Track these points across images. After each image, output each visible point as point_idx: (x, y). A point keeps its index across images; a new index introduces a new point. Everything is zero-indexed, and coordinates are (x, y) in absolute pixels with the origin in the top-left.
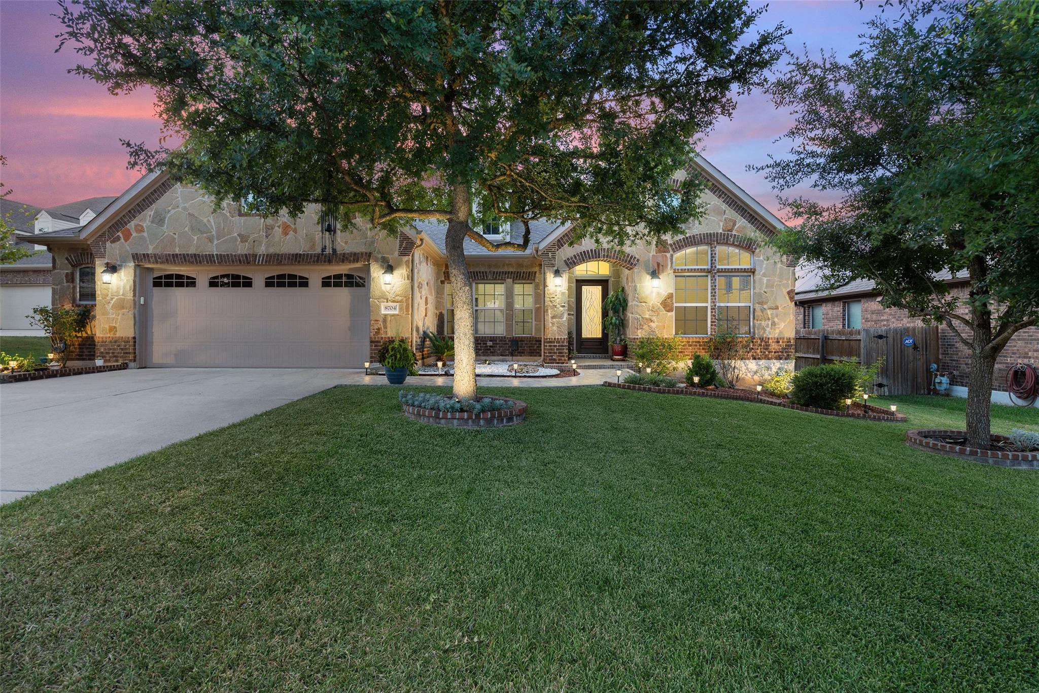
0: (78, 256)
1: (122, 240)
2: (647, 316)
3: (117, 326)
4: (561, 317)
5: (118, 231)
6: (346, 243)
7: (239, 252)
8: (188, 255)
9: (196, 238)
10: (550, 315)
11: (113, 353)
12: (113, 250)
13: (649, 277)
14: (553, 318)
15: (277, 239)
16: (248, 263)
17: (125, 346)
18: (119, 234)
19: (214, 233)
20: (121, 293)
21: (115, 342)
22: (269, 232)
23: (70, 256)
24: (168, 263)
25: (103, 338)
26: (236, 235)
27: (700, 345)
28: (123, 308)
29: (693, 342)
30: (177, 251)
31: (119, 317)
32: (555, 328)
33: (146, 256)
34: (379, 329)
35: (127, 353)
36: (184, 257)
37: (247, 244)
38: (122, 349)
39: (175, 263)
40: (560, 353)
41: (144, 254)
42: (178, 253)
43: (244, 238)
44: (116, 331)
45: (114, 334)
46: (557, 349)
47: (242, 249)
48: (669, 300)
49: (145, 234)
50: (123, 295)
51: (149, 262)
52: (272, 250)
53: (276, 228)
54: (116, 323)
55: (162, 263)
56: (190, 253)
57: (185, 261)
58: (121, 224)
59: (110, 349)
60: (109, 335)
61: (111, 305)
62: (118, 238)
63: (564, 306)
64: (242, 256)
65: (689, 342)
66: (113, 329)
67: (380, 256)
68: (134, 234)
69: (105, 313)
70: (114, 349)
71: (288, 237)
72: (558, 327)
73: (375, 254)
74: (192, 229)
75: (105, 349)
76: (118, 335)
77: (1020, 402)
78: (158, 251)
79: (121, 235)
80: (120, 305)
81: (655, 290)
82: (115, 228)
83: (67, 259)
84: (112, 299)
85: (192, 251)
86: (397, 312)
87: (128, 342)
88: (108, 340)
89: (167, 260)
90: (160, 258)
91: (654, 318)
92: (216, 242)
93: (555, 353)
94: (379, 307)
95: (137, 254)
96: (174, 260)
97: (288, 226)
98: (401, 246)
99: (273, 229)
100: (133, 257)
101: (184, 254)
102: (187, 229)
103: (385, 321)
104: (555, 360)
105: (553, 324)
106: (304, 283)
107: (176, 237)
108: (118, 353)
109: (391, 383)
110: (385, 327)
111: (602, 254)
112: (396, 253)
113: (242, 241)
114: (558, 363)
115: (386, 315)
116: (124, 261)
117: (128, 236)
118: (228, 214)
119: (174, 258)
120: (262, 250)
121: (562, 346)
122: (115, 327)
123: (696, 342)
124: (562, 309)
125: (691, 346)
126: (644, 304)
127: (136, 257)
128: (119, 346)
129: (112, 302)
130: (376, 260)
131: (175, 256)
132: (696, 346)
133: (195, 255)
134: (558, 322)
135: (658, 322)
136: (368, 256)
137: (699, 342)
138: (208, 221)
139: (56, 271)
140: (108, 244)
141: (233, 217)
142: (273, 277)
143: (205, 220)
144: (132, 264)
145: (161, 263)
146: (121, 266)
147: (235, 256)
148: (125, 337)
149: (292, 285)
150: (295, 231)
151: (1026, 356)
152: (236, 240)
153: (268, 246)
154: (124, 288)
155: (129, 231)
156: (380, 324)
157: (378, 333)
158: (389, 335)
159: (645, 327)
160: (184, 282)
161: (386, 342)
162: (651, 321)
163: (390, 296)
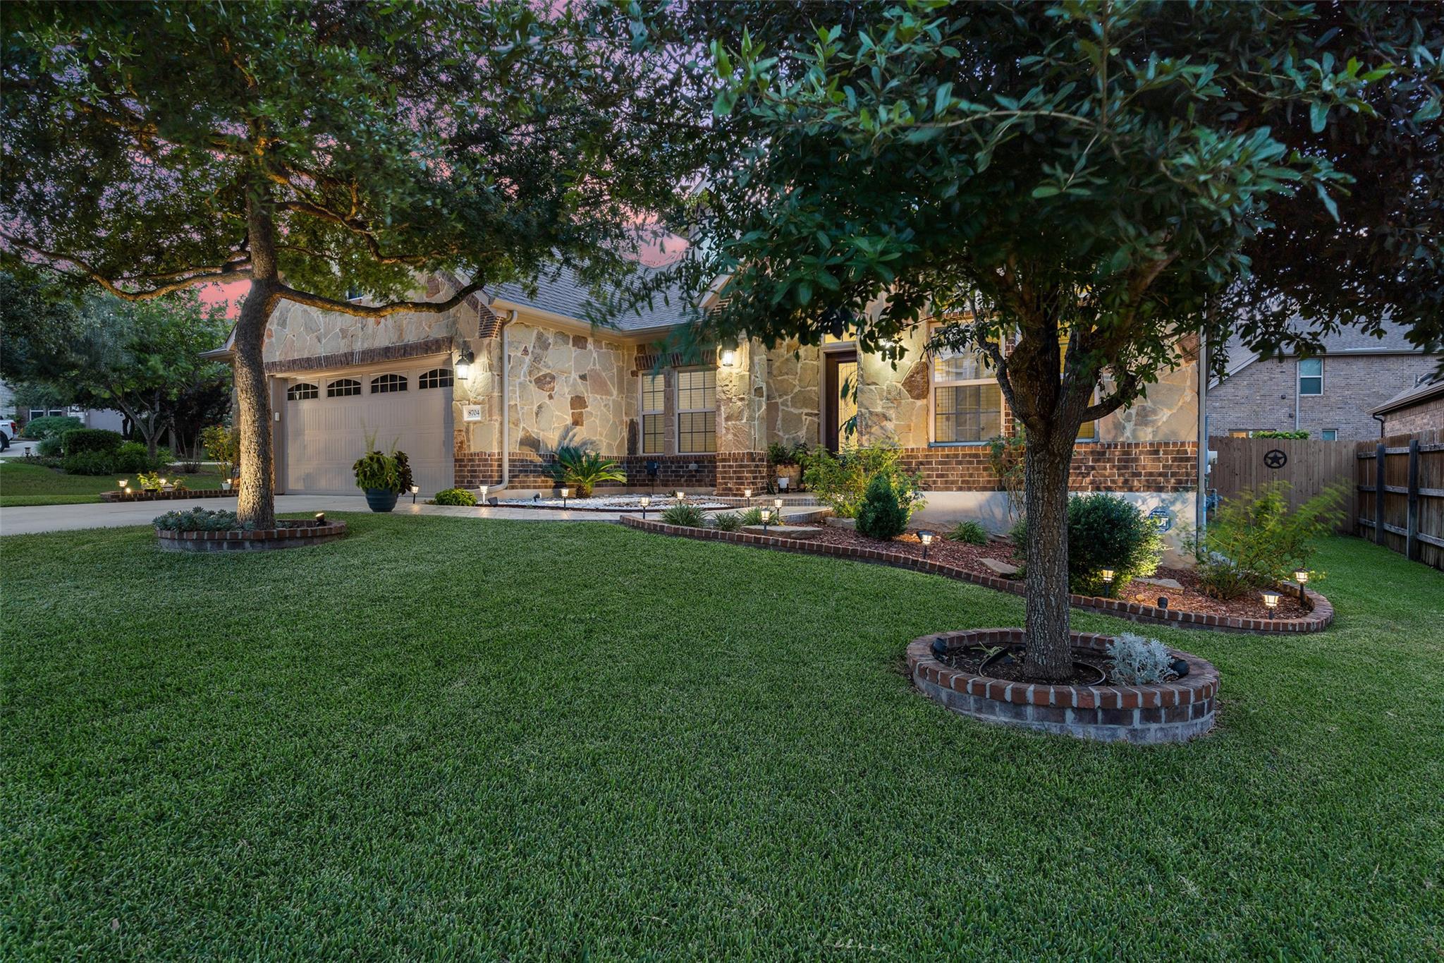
2: (879, 409)
4: (739, 417)
6: (429, 328)
10: (723, 416)
14: (728, 419)
15: (371, 331)
19: (322, 332)
22: (364, 324)
26: (338, 330)
27: (979, 462)
29: (964, 456)
32: (730, 437)
34: (462, 443)
37: (346, 340)
40: (739, 478)
43: (344, 334)
46: (735, 472)
48: (918, 377)
52: (366, 346)
63: (742, 399)
64: (343, 356)
65: (956, 456)
67: (461, 340)
71: (380, 326)
72: (735, 435)
73: (456, 338)
86: (478, 418)
91: (892, 413)
92: (323, 342)
93: (730, 478)
94: (462, 412)
98: (481, 324)
103: (467, 431)
104: (730, 489)
105: (727, 429)
106: (404, 385)
110: (468, 439)
112: (477, 335)
113: (343, 338)
114: (735, 495)
115: (469, 423)
120: (359, 346)
121: (741, 466)
123: (970, 455)
124: (739, 403)
125: (960, 463)
126: (873, 387)
130: (458, 348)
132: (971, 463)
134: (735, 427)
135: (897, 419)
136: (450, 341)
137: (976, 456)
142: (376, 380)
149: (394, 388)
152: (338, 335)
153: (364, 341)
156: (463, 436)
157: (461, 448)
158: (472, 450)
159: (875, 429)
160: (310, 392)
161: (470, 460)
162: (886, 418)
163: (472, 396)
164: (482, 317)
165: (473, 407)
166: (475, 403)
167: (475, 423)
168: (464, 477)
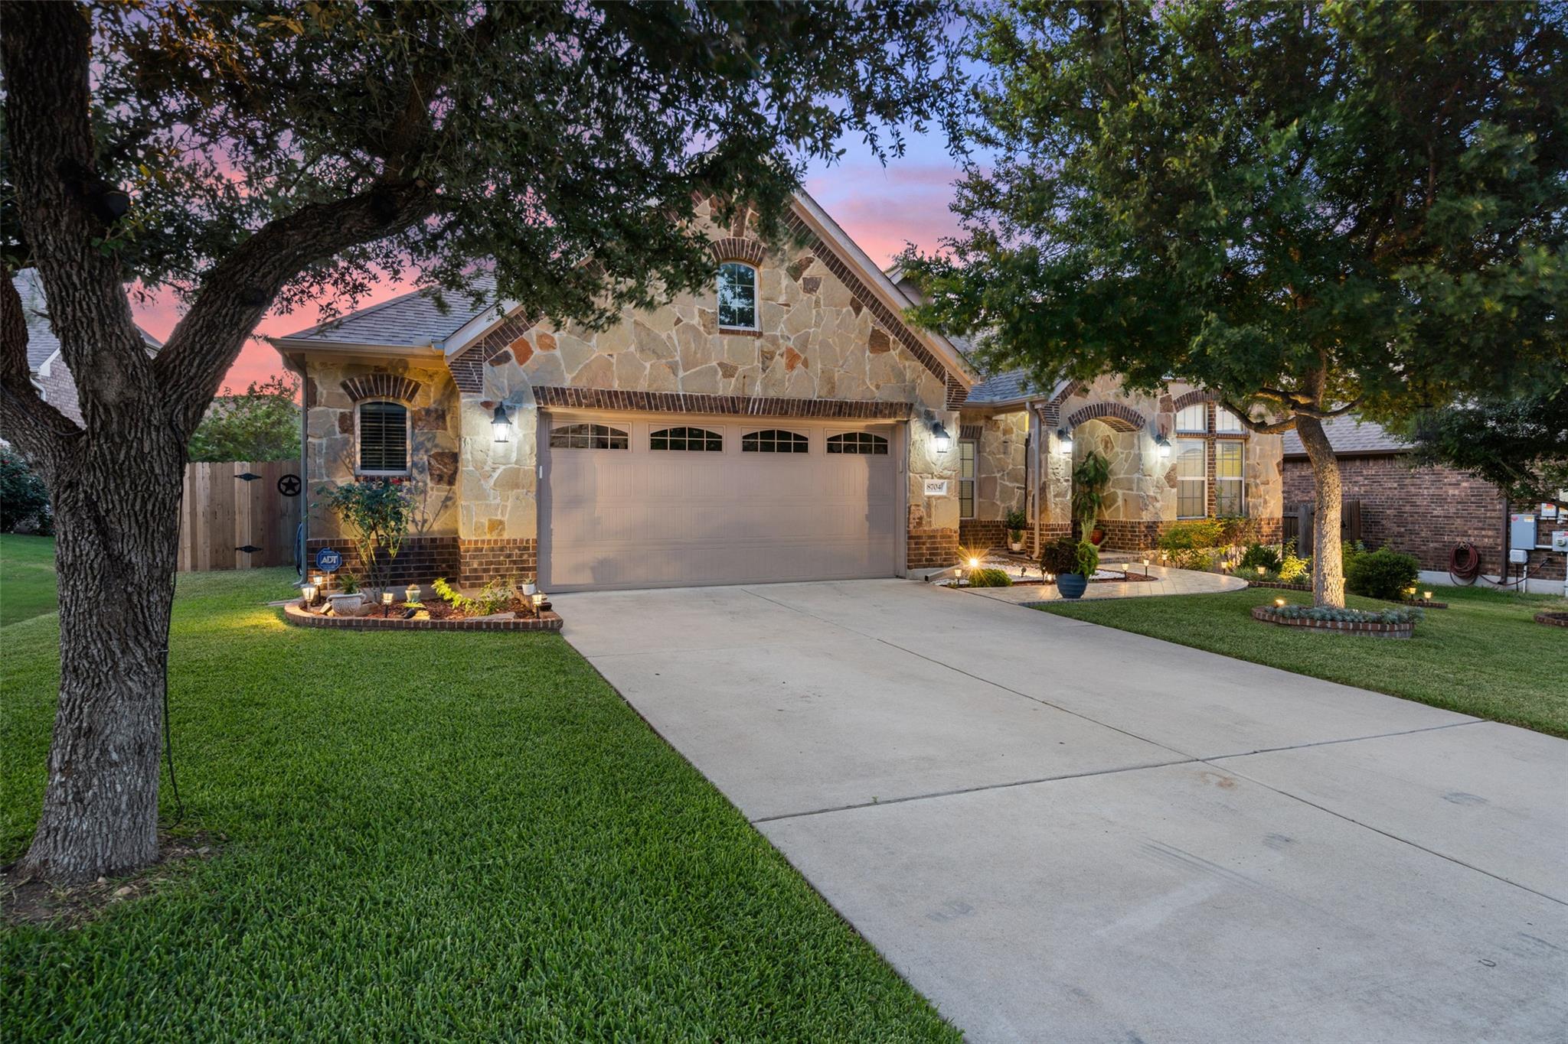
0: (368, 381)
1: (514, 359)
2: (1152, 494)
3: (505, 519)
4: (1064, 496)
5: (506, 344)
6: (878, 387)
7: (720, 393)
8: (635, 393)
9: (648, 365)
10: (1052, 493)
11: (497, 570)
12: (498, 378)
13: (1153, 442)
14: (1055, 496)
15: (778, 376)
16: (736, 412)
17: (521, 556)
18: (508, 349)
19: (678, 358)
20: (514, 457)
21: (502, 549)
22: (768, 362)
23: (352, 380)
24: (600, 406)
25: (476, 542)
26: (714, 364)
28: (517, 486)
30: (616, 386)
31: (509, 504)
32: (1058, 510)
33: (560, 395)
34: (921, 518)
35: (523, 569)
36: (629, 397)
37: (733, 380)
38: (515, 562)
39: (613, 407)
41: (556, 390)
42: (619, 390)
43: (728, 371)
44: (503, 529)
45: (500, 534)
47: (726, 388)
48: (1172, 473)
49: (558, 353)
50: (516, 463)
51: (566, 403)
52: (772, 394)
53: (777, 357)
54: (503, 514)
55: (590, 406)
56: (639, 390)
57: (631, 403)
58: (512, 331)
59: (492, 563)
60: (487, 537)
61: (492, 482)
62: (506, 357)
63: (1067, 480)
64: (727, 399)
66: (497, 525)
67: (922, 409)
68: (537, 351)
69: (481, 495)
70: (500, 563)
71: (795, 372)
72: (1062, 509)
73: (917, 406)
74: (642, 349)
75: (481, 564)
76: (506, 536)
77: (1460, 582)
78: (582, 384)
79: (511, 351)
80: (511, 481)
81: (1160, 460)
82: (500, 338)
83: (344, 386)
84: (494, 470)
85: (642, 387)
86: (943, 493)
87: (526, 548)
88: (486, 546)
89: (598, 401)
90: (585, 397)
91: (1159, 497)
92: (681, 374)
94: (921, 487)
95: (542, 388)
96: (612, 403)
97: (796, 357)
98: (950, 396)
99: (772, 358)
100: (536, 393)
101: (628, 393)
102: (632, 348)
103: (929, 506)
105: (1056, 504)
106: (802, 446)
107: (614, 361)
108: (507, 570)
109: (1064, 596)
110: (929, 515)
111: (1109, 410)
112: (944, 406)
113: (725, 376)
115: (929, 497)
116: (518, 399)
117: (524, 354)
118: (702, 329)
119: (610, 398)
120: (757, 391)
122: (501, 523)
124: (1066, 484)
126: (1148, 477)
127: (540, 393)
128: (509, 556)
129: (496, 475)
130: (919, 416)
131: (613, 395)
133: (648, 394)
134: (1062, 502)
135: (1161, 501)
136: (910, 407)
138: (669, 337)
139: (317, 409)
140: (486, 366)
141: (709, 333)
142: (754, 435)
143: (664, 336)
144: (533, 406)
145: (587, 406)
146: (512, 409)
147: (715, 399)
148: (522, 541)
149: (784, 448)
150: (806, 364)
151: (1465, 534)
152: (716, 371)
153: (765, 387)
154: (519, 449)
155: (525, 344)
156: (923, 511)
157: (919, 524)
158: (934, 527)
159: (1150, 507)
160: (611, 441)
161: (930, 537)
162: (1156, 500)
163: (937, 470)
164: (950, 390)
165: (936, 481)
166: (941, 477)
167: (939, 498)
168: (922, 555)
